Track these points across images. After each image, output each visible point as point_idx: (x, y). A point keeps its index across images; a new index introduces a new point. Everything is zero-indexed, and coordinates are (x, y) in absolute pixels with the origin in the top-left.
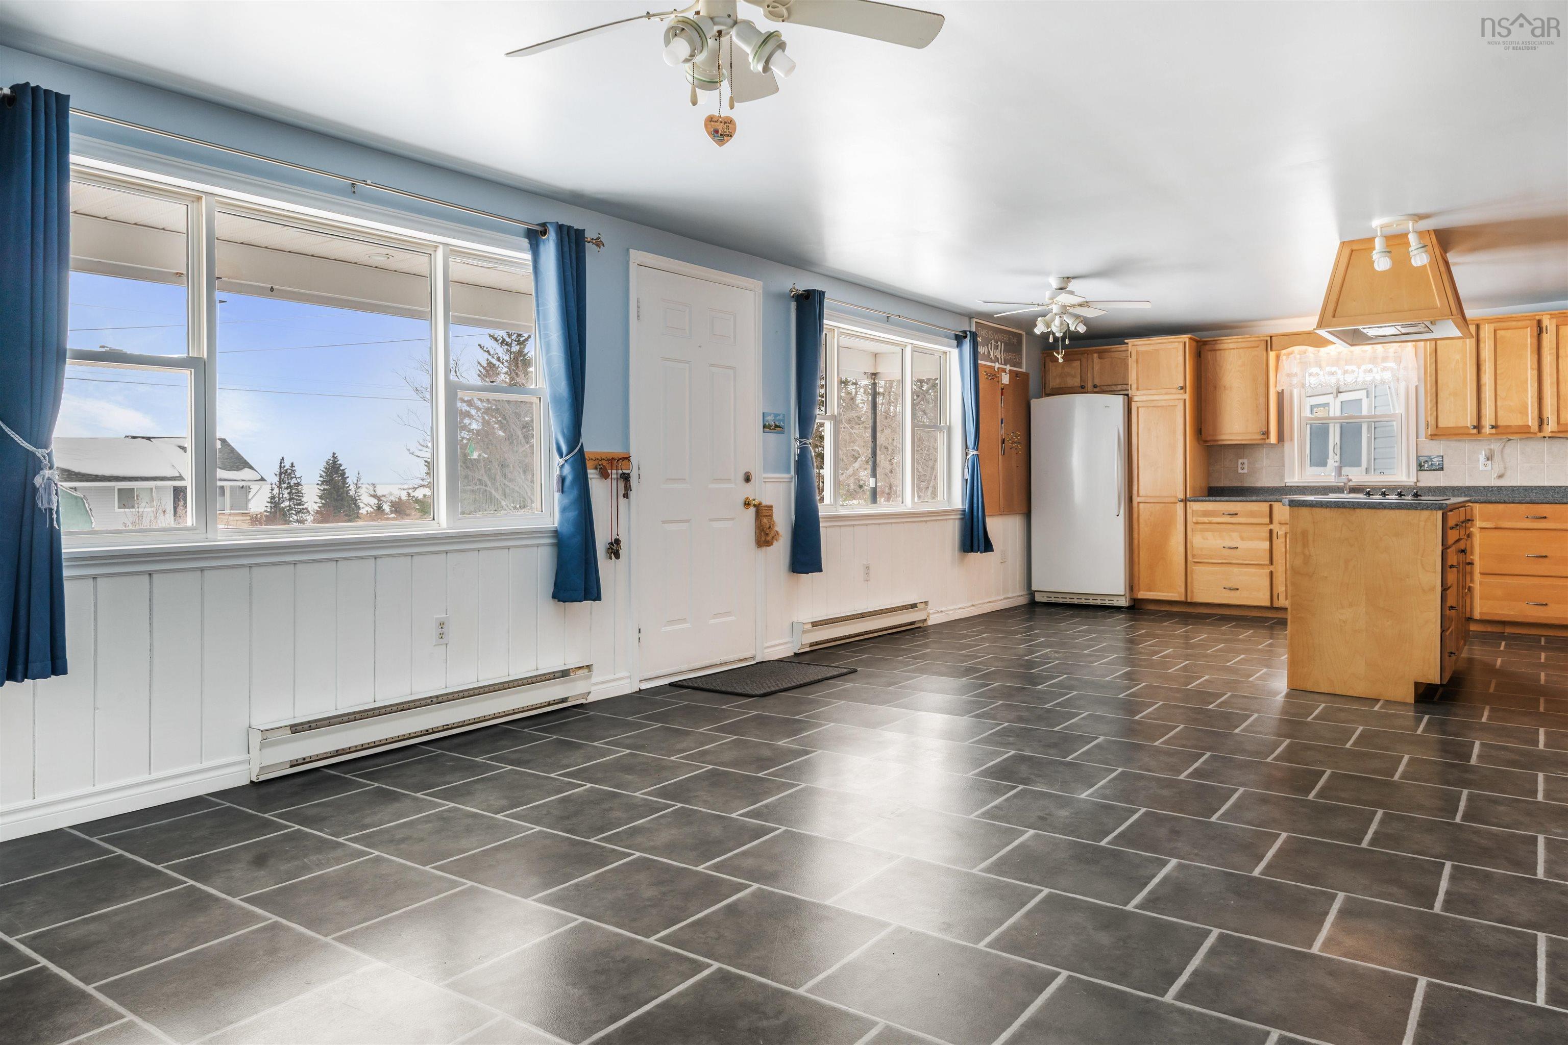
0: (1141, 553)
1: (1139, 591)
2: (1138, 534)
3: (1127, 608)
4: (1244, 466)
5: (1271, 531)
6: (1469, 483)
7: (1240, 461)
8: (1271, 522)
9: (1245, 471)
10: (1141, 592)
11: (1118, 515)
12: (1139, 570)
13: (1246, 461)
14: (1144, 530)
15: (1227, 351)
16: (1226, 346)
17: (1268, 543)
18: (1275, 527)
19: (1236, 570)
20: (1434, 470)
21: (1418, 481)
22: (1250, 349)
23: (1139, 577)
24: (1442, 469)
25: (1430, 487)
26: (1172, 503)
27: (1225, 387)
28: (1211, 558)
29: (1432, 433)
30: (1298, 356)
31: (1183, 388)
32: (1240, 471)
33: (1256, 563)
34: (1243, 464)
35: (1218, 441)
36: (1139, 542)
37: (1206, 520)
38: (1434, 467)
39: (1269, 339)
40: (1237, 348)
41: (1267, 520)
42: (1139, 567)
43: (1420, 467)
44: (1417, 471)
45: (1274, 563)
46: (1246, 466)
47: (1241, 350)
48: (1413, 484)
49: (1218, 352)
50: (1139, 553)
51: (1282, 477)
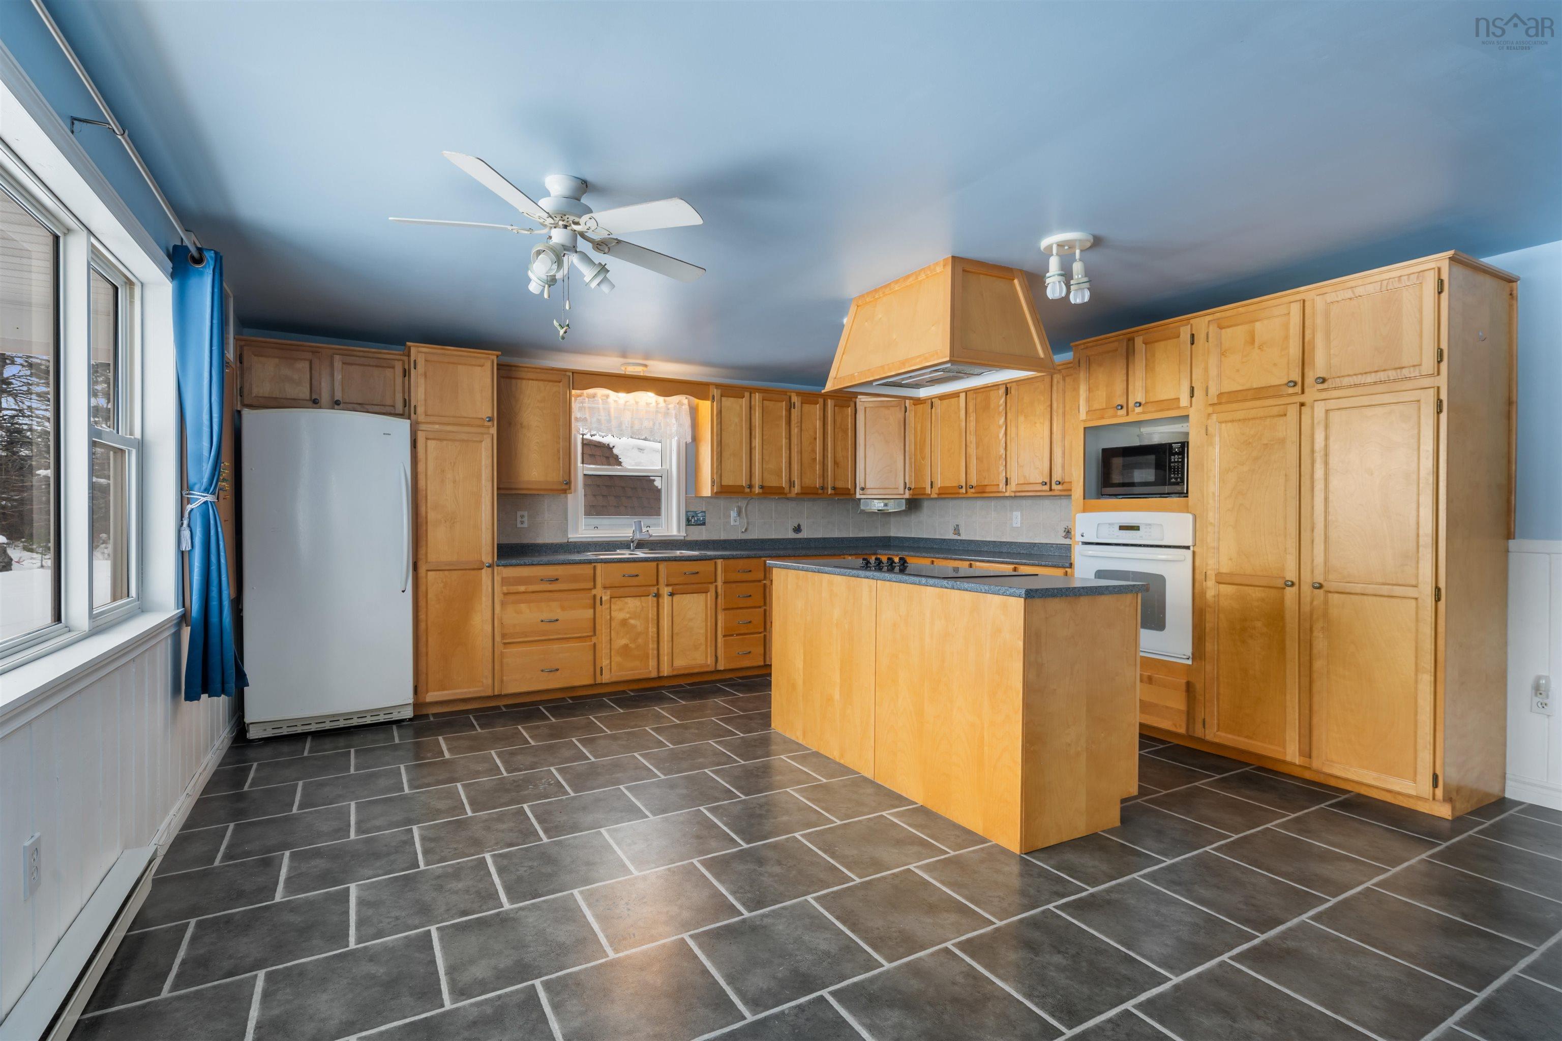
0: (430, 640)
1: (427, 692)
2: (427, 615)
3: (410, 720)
4: (523, 519)
5: (595, 596)
6: (723, 537)
7: (519, 513)
8: (595, 587)
9: (526, 525)
10: (430, 694)
11: (403, 591)
12: (427, 664)
13: (526, 514)
14: (434, 609)
15: (524, 382)
16: (523, 375)
17: (592, 611)
18: (598, 592)
19: (556, 646)
20: (699, 525)
21: (687, 535)
22: (551, 383)
23: (427, 674)
24: (704, 524)
25: (697, 541)
26: (474, 569)
27: (521, 424)
28: (526, 636)
29: (718, 491)
30: (587, 399)
31: (491, 419)
32: (519, 525)
33: (579, 635)
34: (522, 517)
35: (516, 489)
36: (427, 625)
37: (522, 588)
38: (699, 522)
39: (571, 374)
40: (537, 380)
41: (591, 585)
42: (427, 660)
43: (688, 522)
44: (686, 525)
45: (597, 633)
46: (526, 519)
47: (541, 383)
48: (683, 538)
49: (514, 381)
50: (427, 641)
51: (565, 531)
